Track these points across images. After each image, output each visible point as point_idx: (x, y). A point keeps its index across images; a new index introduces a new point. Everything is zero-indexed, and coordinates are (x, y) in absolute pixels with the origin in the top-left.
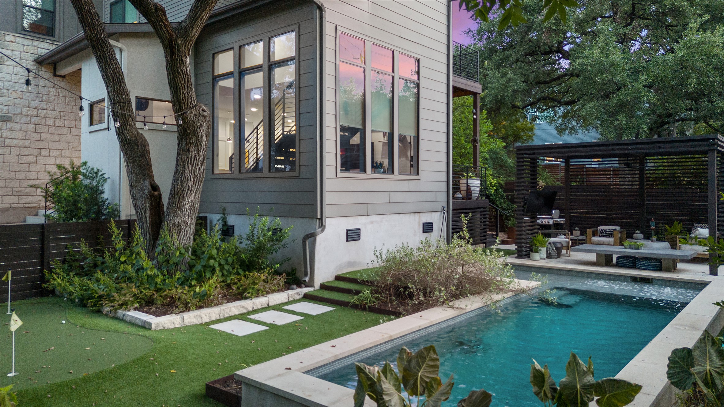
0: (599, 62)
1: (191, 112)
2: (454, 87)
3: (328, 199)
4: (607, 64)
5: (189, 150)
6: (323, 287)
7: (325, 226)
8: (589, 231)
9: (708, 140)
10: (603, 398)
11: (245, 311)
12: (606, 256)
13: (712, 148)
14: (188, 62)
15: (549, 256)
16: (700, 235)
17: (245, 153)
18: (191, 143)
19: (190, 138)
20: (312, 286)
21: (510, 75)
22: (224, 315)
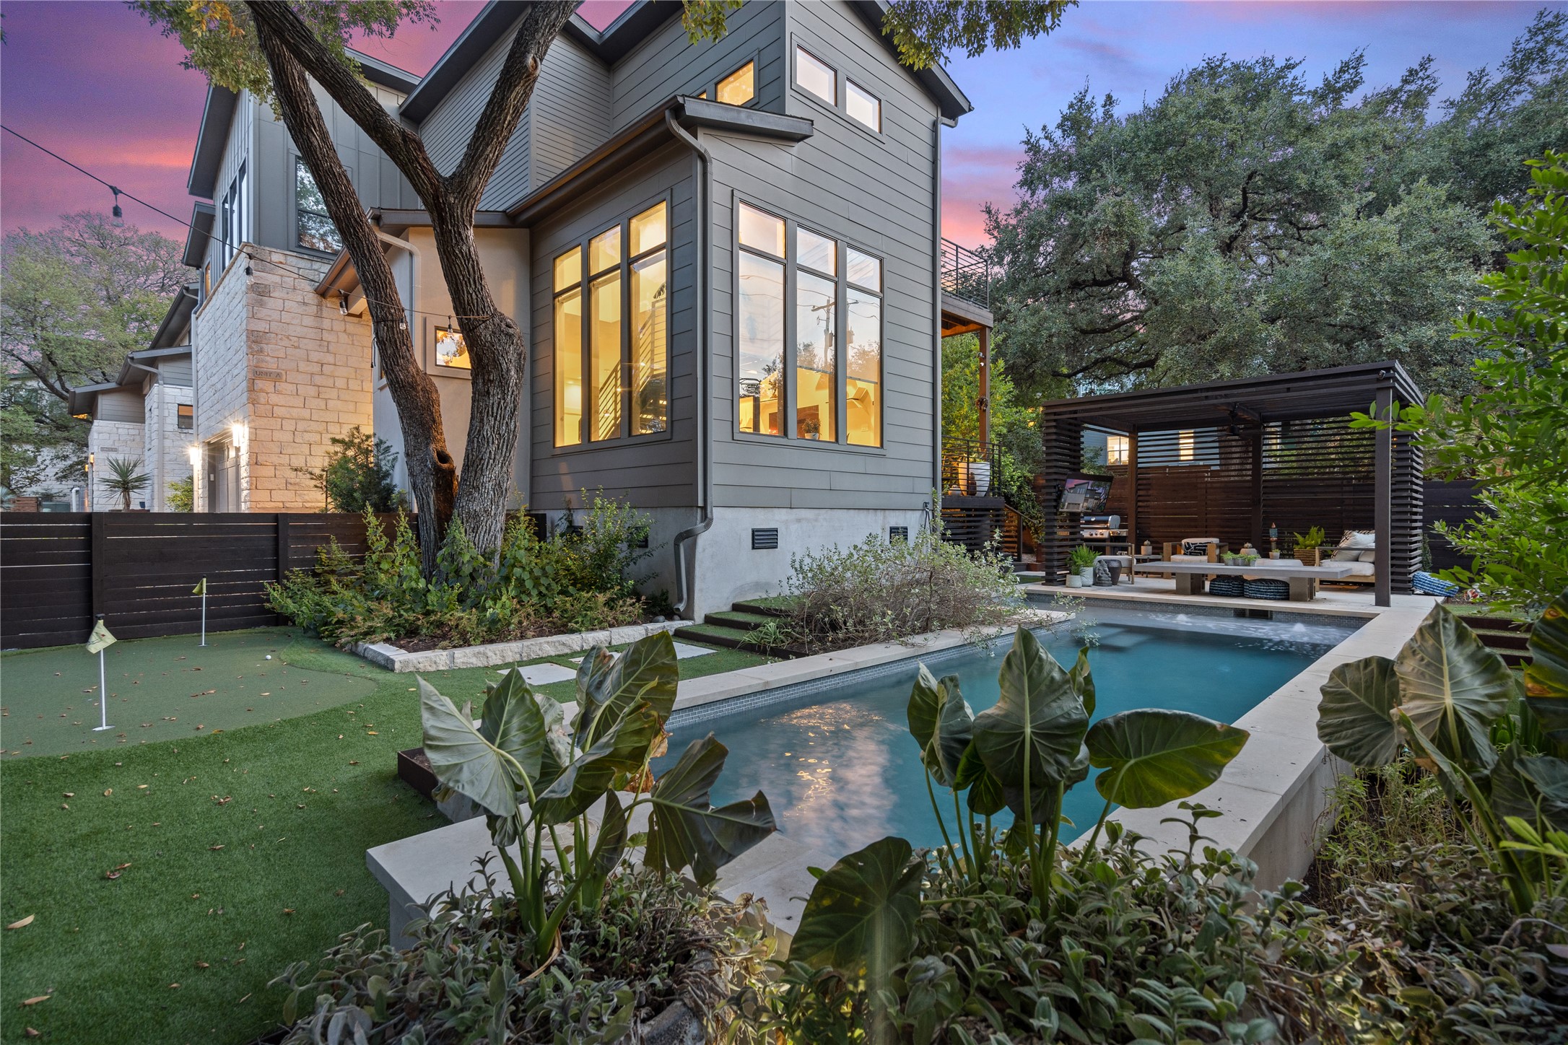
0: (1188, 281)
1: (486, 328)
2: (945, 314)
3: (716, 475)
4: (1200, 283)
5: (488, 393)
6: (709, 620)
7: (712, 520)
8: (1167, 546)
9: (1377, 371)
10: (1117, 769)
11: (567, 651)
12: (1193, 576)
13: (1385, 384)
14: (471, 237)
15: (1098, 582)
16: (1356, 543)
17: (597, 412)
18: (492, 382)
19: (489, 373)
20: (691, 619)
21: (1046, 310)
22: (529, 655)
